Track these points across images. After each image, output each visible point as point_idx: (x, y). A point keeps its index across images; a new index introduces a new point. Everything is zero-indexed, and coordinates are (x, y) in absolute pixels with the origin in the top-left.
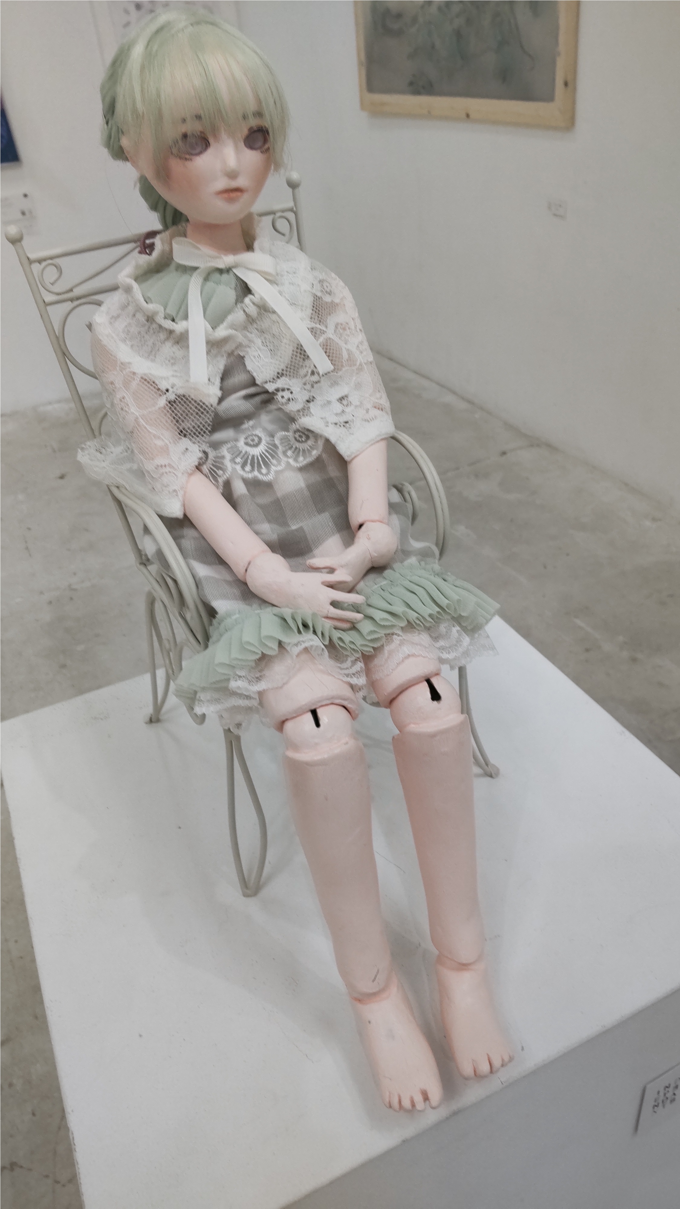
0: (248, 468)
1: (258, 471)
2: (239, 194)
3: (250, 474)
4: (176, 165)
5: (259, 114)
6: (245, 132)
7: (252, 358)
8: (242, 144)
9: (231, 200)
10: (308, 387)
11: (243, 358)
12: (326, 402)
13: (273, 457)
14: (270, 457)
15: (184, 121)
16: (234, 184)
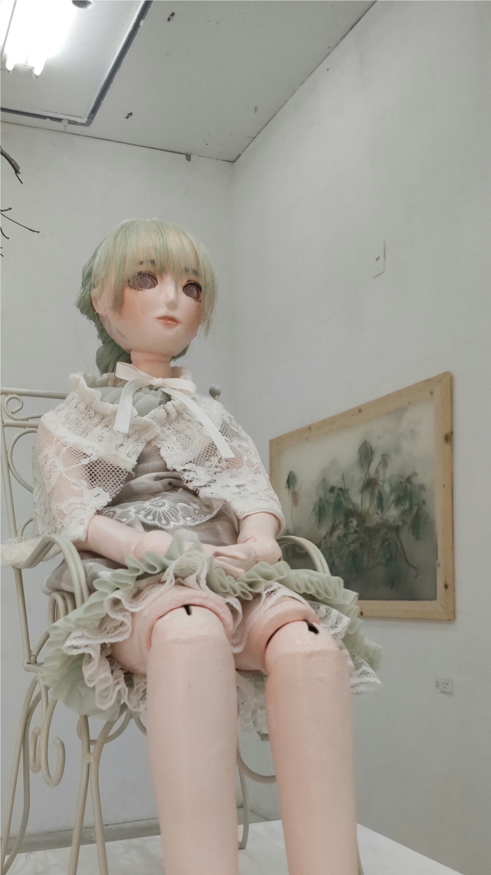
0: (150, 517)
1: (158, 520)
2: (174, 323)
3: (151, 521)
4: (129, 293)
5: (196, 272)
6: (185, 282)
7: (167, 448)
8: (181, 290)
9: (168, 326)
10: (212, 473)
11: (159, 449)
12: (225, 485)
13: (173, 516)
14: (171, 515)
15: (142, 263)
16: (172, 314)
